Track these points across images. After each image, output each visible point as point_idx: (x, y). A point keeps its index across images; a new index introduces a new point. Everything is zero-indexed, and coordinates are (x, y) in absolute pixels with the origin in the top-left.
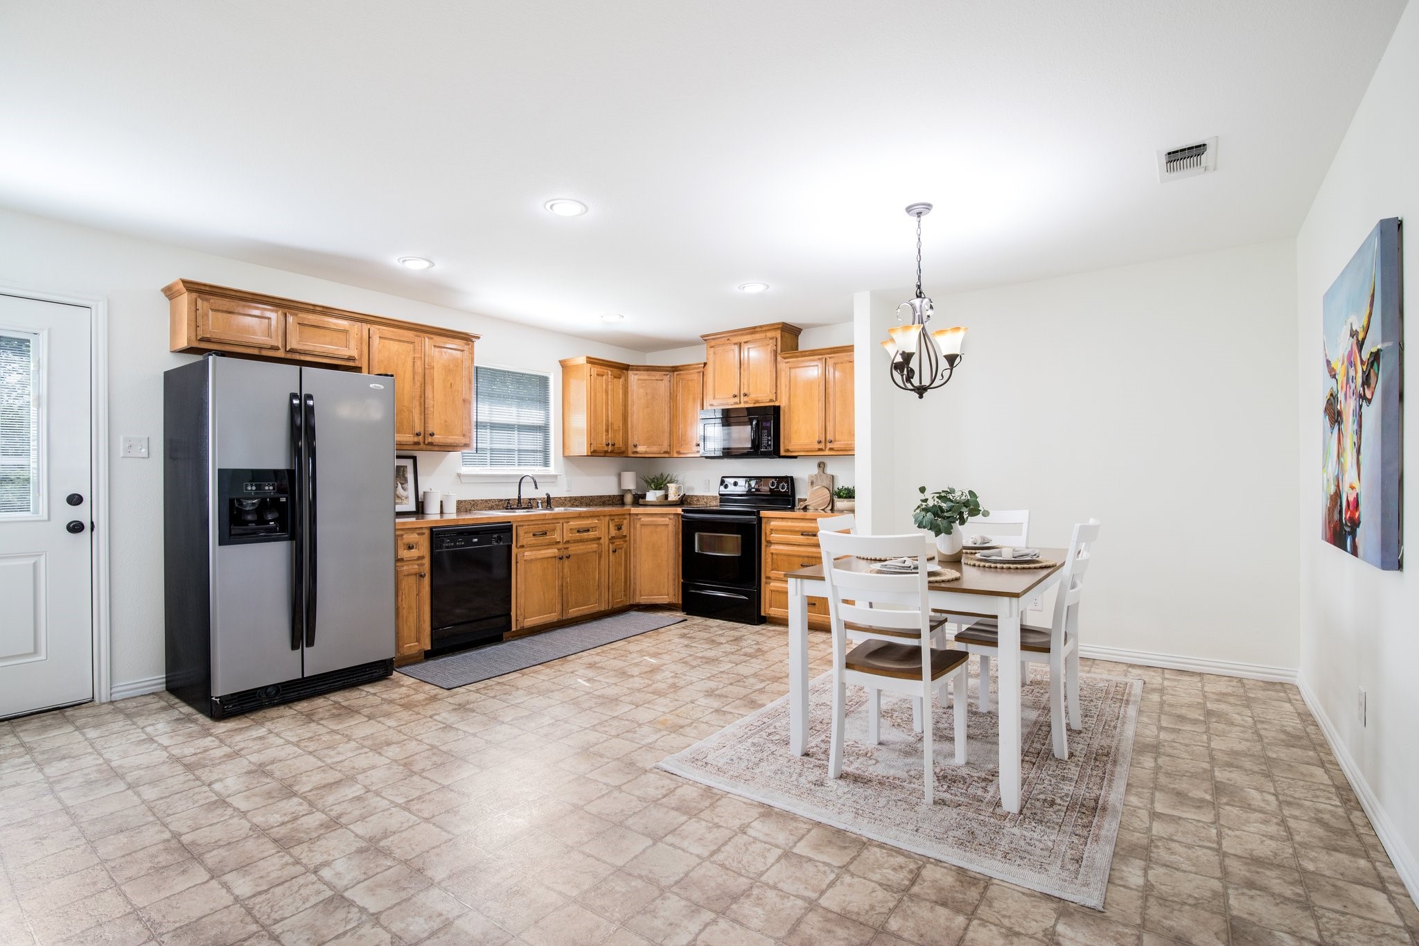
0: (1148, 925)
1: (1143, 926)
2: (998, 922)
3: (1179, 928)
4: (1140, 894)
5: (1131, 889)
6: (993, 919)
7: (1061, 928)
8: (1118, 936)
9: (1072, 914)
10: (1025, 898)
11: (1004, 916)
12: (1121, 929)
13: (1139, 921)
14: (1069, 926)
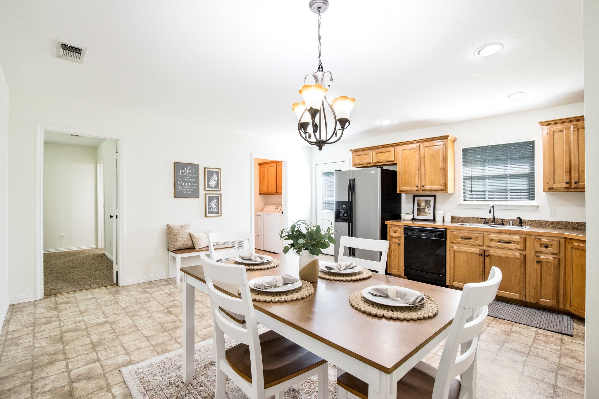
0: (102, 376)
1: (104, 374)
2: (145, 348)
3: (92, 382)
4: (110, 385)
5: (115, 384)
6: (147, 348)
7: (128, 358)
8: (110, 366)
9: (128, 363)
10: (145, 358)
11: (145, 351)
12: (110, 369)
13: (106, 375)
14: (126, 360)
